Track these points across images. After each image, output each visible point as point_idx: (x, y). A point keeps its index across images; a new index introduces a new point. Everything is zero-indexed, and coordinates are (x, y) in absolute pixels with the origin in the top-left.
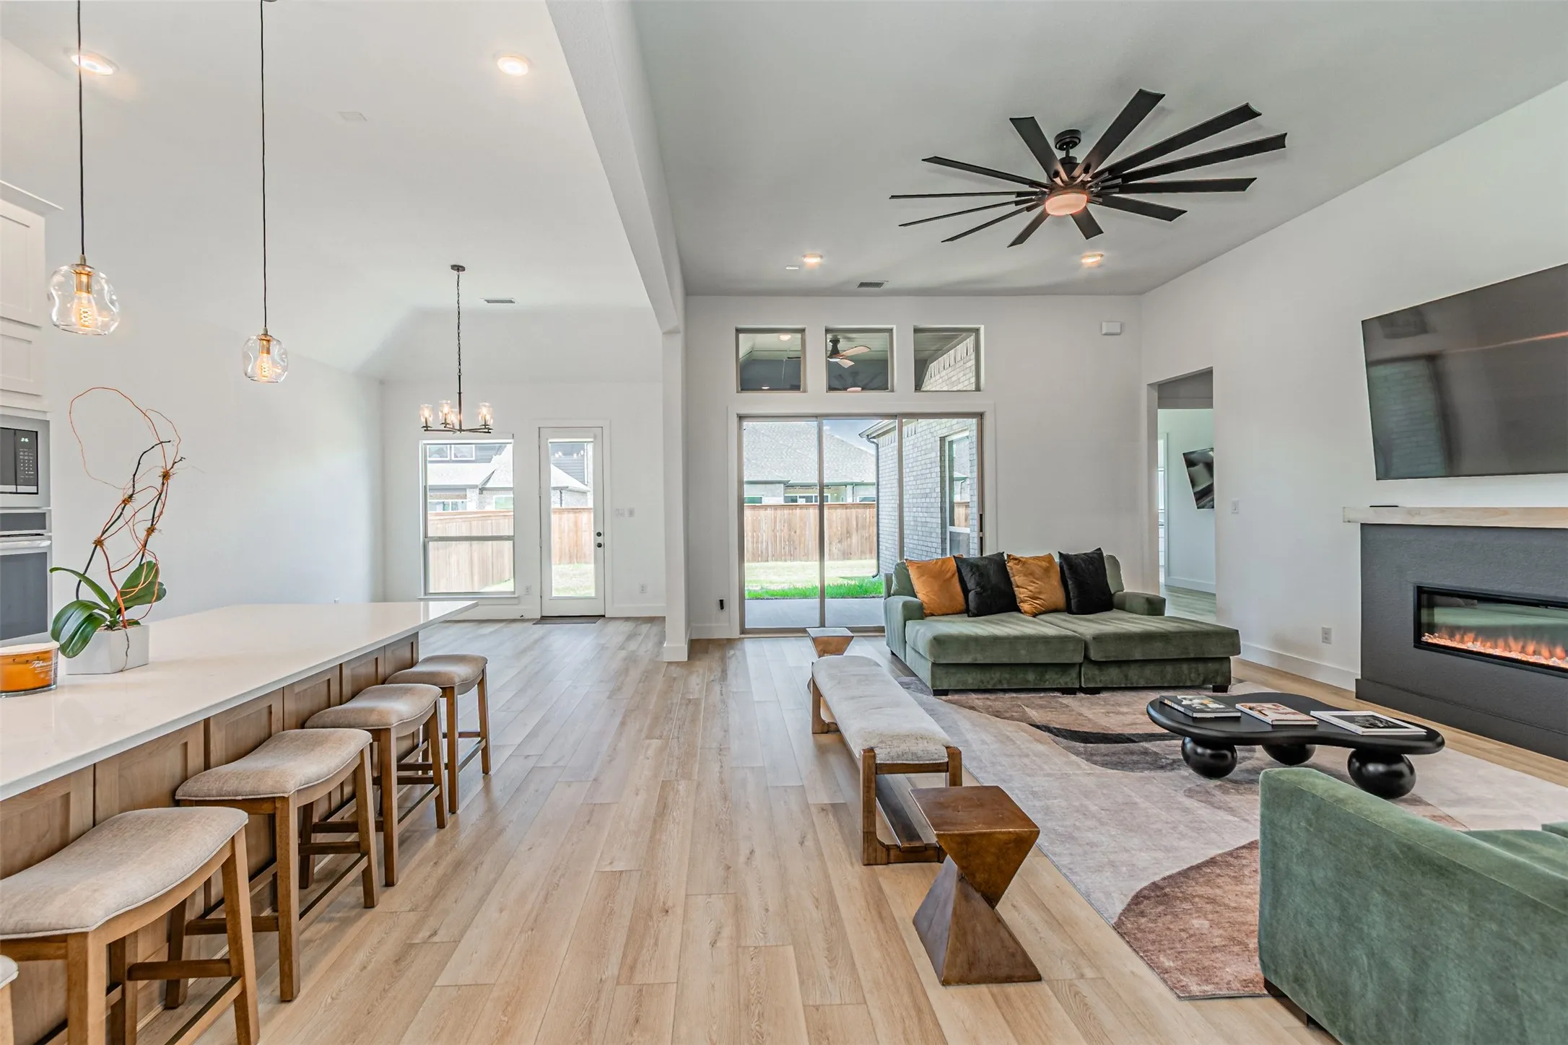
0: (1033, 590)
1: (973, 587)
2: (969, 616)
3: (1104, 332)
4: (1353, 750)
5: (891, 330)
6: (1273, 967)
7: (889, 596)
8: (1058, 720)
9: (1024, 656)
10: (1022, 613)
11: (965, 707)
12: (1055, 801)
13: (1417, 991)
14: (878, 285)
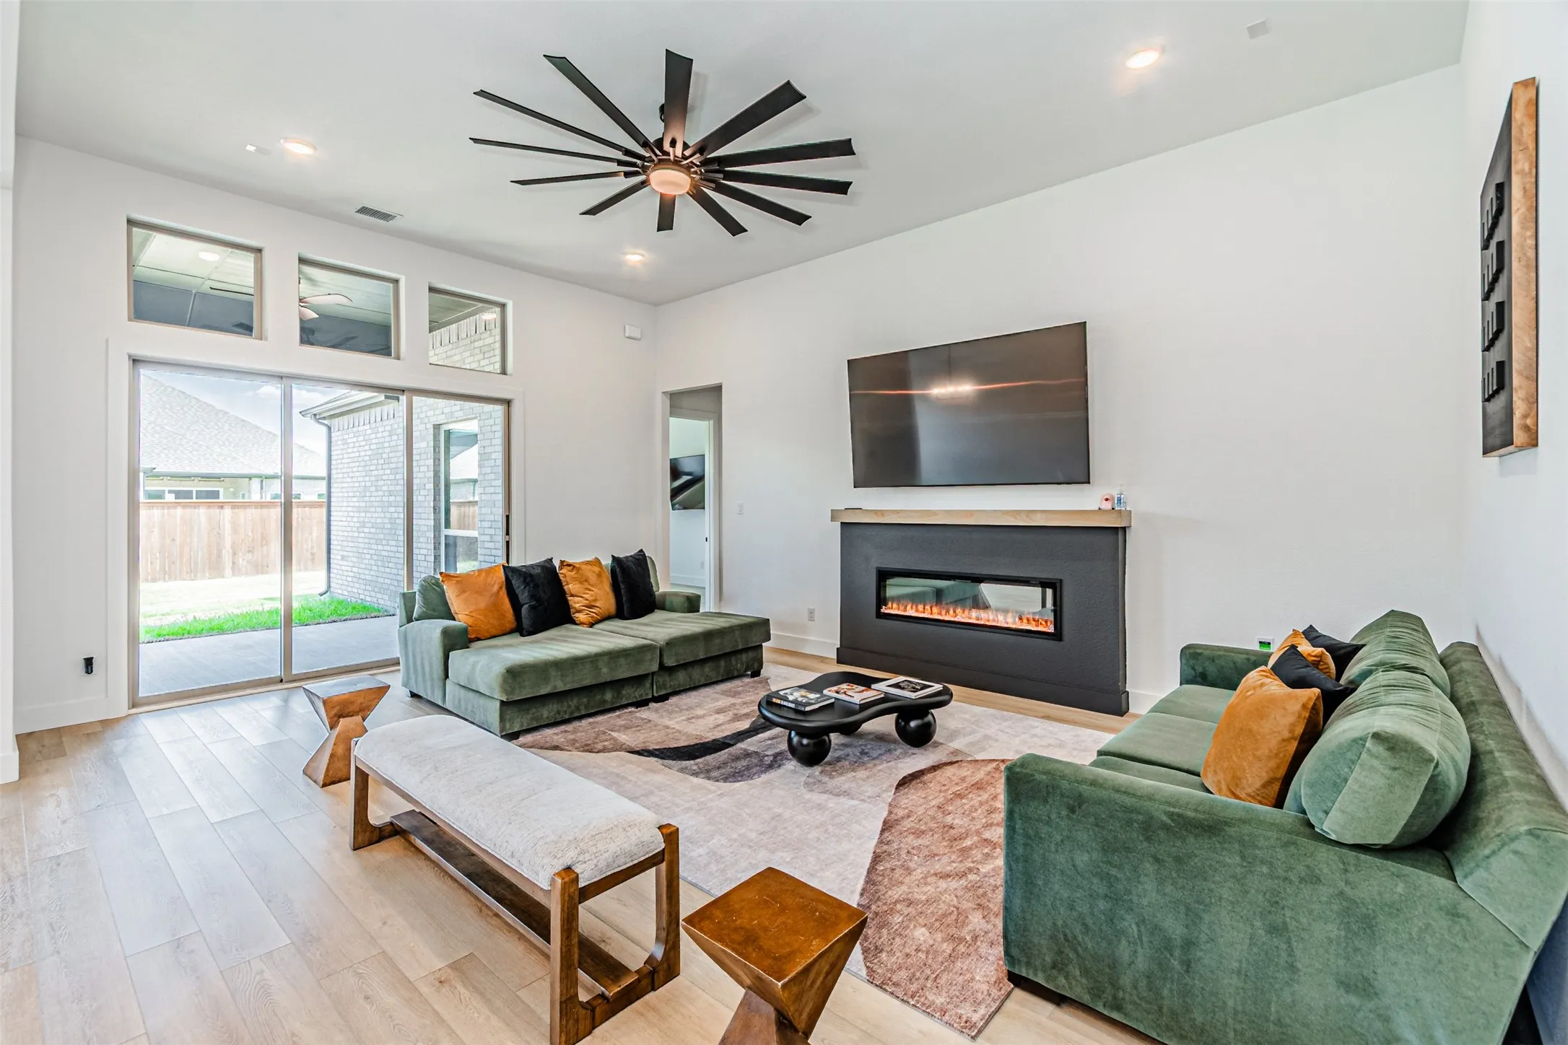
0: (590, 598)
1: (527, 600)
2: (522, 635)
3: (627, 335)
4: (896, 714)
5: (396, 281)
6: (1025, 960)
7: (410, 620)
8: (655, 740)
9: (606, 674)
10: (577, 624)
11: (546, 749)
12: (714, 841)
13: (1189, 944)
14: (386, 217)
